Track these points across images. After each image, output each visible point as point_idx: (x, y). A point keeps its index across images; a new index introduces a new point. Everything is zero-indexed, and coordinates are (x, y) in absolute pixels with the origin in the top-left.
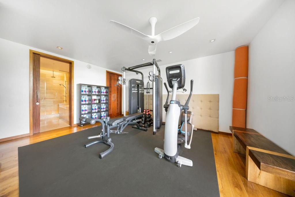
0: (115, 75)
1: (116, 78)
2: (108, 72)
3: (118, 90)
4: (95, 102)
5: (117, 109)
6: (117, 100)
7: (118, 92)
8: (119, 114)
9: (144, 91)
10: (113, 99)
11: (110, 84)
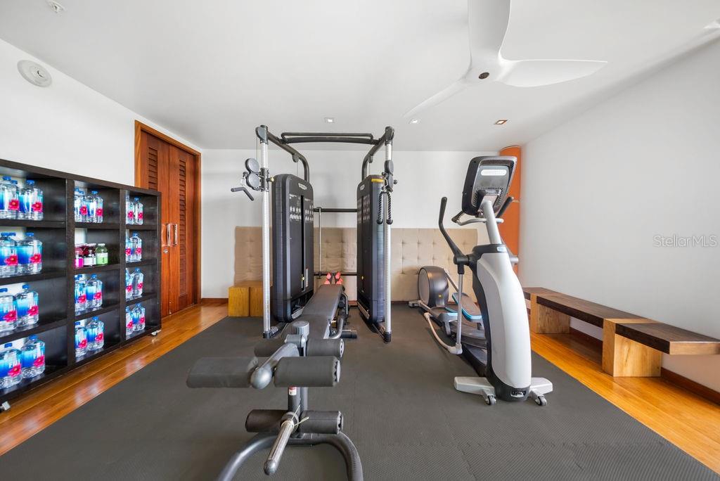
0: (173, 150)
1: (177, 162)
2: (143, 130)
3: (183, 210)
4: (89, 261)
5: (183, 280)
6: (183, 248)
7: (183, 217)
8: (190, 297)
9: (312, 216)
10: (165, 245)
11: (153, 183)
